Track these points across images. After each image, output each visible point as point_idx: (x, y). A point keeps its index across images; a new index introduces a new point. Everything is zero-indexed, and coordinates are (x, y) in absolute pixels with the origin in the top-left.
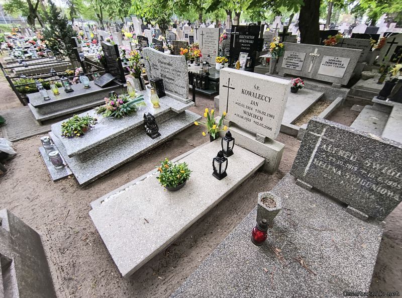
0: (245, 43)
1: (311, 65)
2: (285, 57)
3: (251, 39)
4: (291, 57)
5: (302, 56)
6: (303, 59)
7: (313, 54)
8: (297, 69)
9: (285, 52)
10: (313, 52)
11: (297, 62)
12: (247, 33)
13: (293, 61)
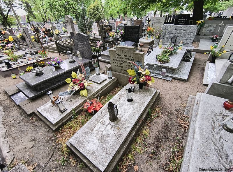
0: (181, 23)
1: (219, 29)
2: (205, 27)
3: (185, 20)
4: (209, 27)
5: (215, 26)
6: (215, 27)
7: (220, 24)
8: (211, 31)
9: (205, 24)
10: (221, 23)
11: (212, 28)
12: (183, 18)
13: (209, 28)
